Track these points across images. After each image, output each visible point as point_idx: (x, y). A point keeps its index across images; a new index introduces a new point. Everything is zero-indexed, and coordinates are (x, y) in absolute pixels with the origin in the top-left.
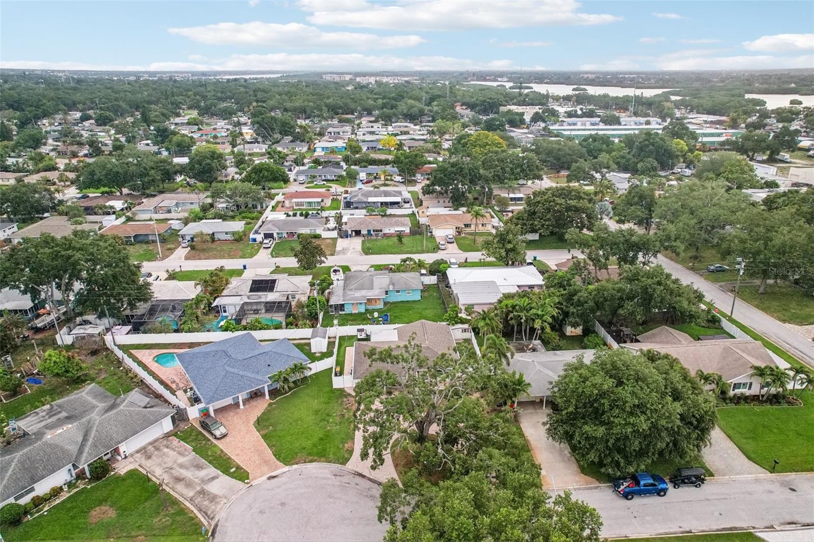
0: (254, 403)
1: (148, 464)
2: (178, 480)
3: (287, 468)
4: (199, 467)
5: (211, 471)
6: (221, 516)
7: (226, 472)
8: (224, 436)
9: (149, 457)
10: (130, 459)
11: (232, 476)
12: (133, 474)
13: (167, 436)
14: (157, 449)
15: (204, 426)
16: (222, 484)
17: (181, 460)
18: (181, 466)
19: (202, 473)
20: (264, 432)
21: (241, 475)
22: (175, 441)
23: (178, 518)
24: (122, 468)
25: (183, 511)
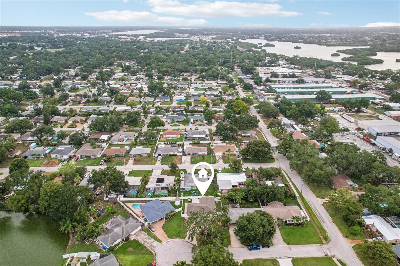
0: (161, 221)
1: (137, 237)
2: (145, 242)
3: (171, 240)
4: (149, 239)
5: (153, 240)
6: (156, 251)
7: (156, 240)
8: (155, 231)
9: (137, 236)
10: (133, 236)
11: (157, 241)
12: (134, 240)
13: (140, 230)
14: (139, 234)
15: (149, 228)
16: (155, 243)
17: (145, 237)
18: (145, 238)
19: (151, 240)
20: (165, 230)
21: (160, 241)
22: (143, 232)
23: (147, 251)
24: (132, 238)
25: (148, 250)
